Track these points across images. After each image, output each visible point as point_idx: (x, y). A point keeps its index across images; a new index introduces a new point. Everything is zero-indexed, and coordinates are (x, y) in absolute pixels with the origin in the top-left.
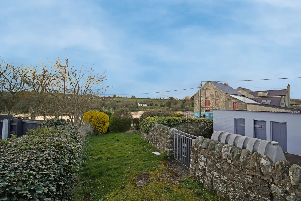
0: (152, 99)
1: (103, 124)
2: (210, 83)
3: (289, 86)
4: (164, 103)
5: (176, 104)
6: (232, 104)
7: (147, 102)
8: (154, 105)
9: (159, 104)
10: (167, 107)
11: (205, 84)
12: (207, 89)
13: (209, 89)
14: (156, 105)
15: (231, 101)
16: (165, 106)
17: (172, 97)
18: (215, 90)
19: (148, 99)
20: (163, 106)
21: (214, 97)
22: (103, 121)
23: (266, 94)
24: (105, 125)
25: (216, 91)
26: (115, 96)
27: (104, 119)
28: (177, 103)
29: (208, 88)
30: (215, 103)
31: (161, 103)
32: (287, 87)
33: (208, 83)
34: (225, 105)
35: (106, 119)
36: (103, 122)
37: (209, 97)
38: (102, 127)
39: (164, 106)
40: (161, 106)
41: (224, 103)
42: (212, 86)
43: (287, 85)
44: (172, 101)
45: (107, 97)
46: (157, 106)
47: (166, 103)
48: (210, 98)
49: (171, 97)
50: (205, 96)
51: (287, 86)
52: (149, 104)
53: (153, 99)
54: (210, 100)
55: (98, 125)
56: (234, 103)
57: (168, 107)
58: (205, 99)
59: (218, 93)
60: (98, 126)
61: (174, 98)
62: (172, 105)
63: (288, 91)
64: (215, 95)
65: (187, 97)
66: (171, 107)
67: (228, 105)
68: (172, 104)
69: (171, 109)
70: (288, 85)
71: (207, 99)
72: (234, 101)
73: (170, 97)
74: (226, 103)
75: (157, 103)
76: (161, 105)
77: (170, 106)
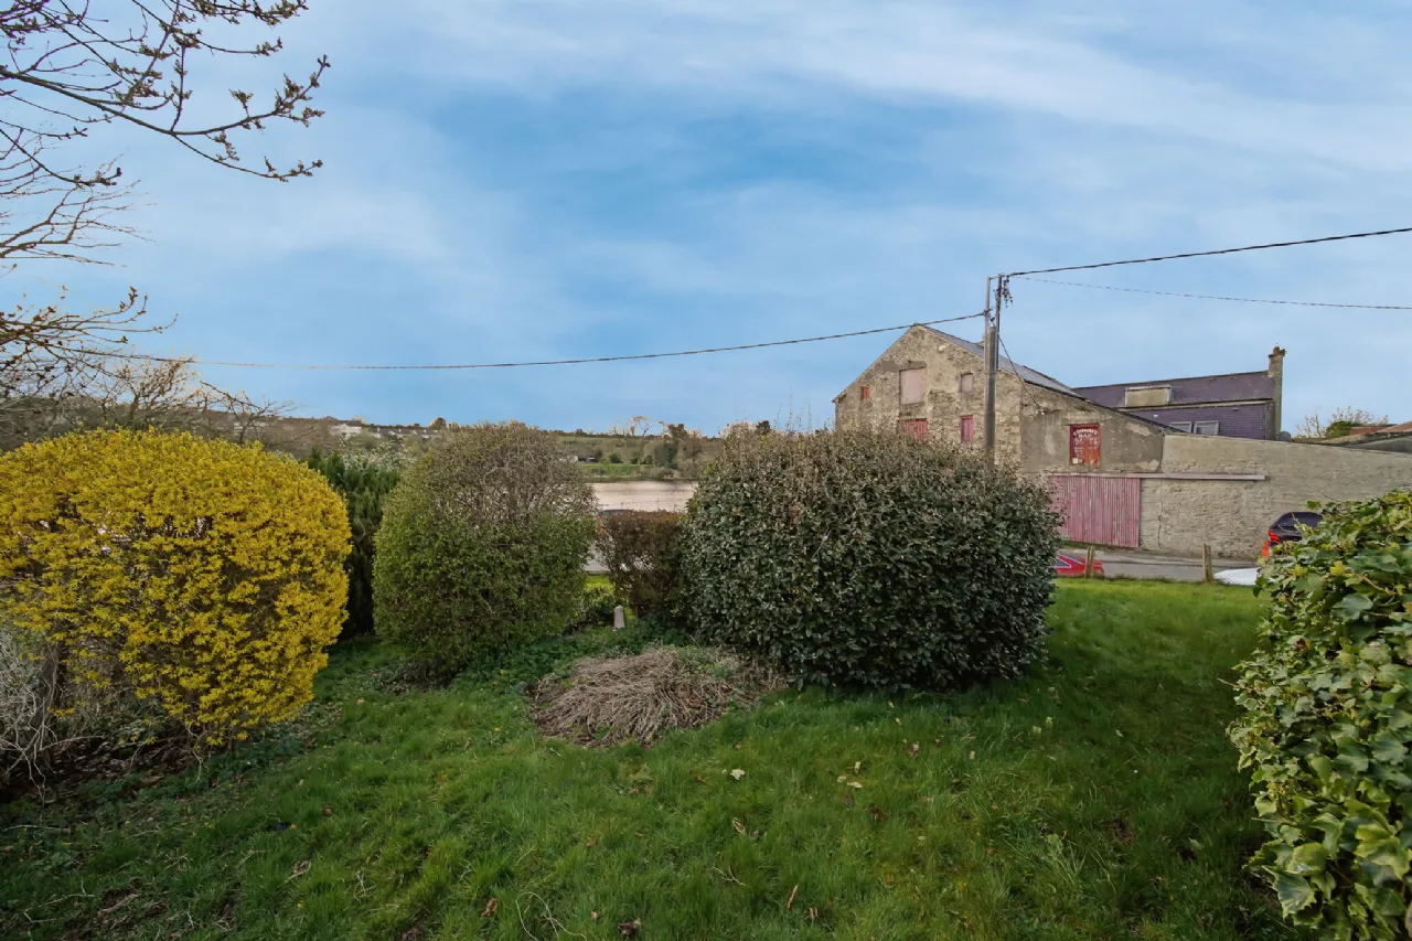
0: (594, 436)
1: (240, 607)
2: (926, 336)
3: (1278, 354)
4: (647, 452)
5: (694, 454)
6: (1066, 435)
7: (575, 448)
8: (607, 456)
9: (625, 455)
10: (660, 466)
11: (902, 342)
12: (911, 366)
13: (922, 366)
14: (615, 460)
15: (1059, 423)
16: (650, 463)
17: (681, 426)
18: (958, 365)
19: (580, 433)
20: (644, 463)
21: (955, 405)
22: (241, 559)
23: (1165, 396)
24: (272, 611)
25: (963, 371)
26: (440, 423)
27: (264, 541)
28: (700, 451)
29: (917, 358)
30: (959, 432)
31: (637, 450)
32: (1273, 362)
33: (915, 334)
34: (1019, 440)
35: (293, 536)
36: (233, 574)
37: (922, 404)
38: (232, 654)
39: (649, 461)
40: (635, 462)
41: (1017, 430)
42: (941, 348)
43: (1271, 352)
44: (682, 442)
45: (410, 428)
46: (618, 462)
47: (656, 452)
48: (929, 408)
49: (676, 426)
50: (897, 402)
51: (1270, 356)
52: (584, 455)
53: (599, 436)
54: (925, 420)
55: (139, 635)
56: (1074, 428)
57: (663, 468)
58: (900, 414)
59: (974, 382)
60: (155, 653)
61: (689, 429)
62: (680, 459)
63: (1273, 380)
64: (961, 391)
65: (738, 426)
66: (675, 467)
67: (1041, 442)
68: (680, 453)
69: (676, 474)
70: (1277, 349)
71: (909, 414)
72: (1078, 418)
73: (671, 427)
74: (1024, 433)
75: (617, 450)
76: (632, 458)
77: (673, 462)
